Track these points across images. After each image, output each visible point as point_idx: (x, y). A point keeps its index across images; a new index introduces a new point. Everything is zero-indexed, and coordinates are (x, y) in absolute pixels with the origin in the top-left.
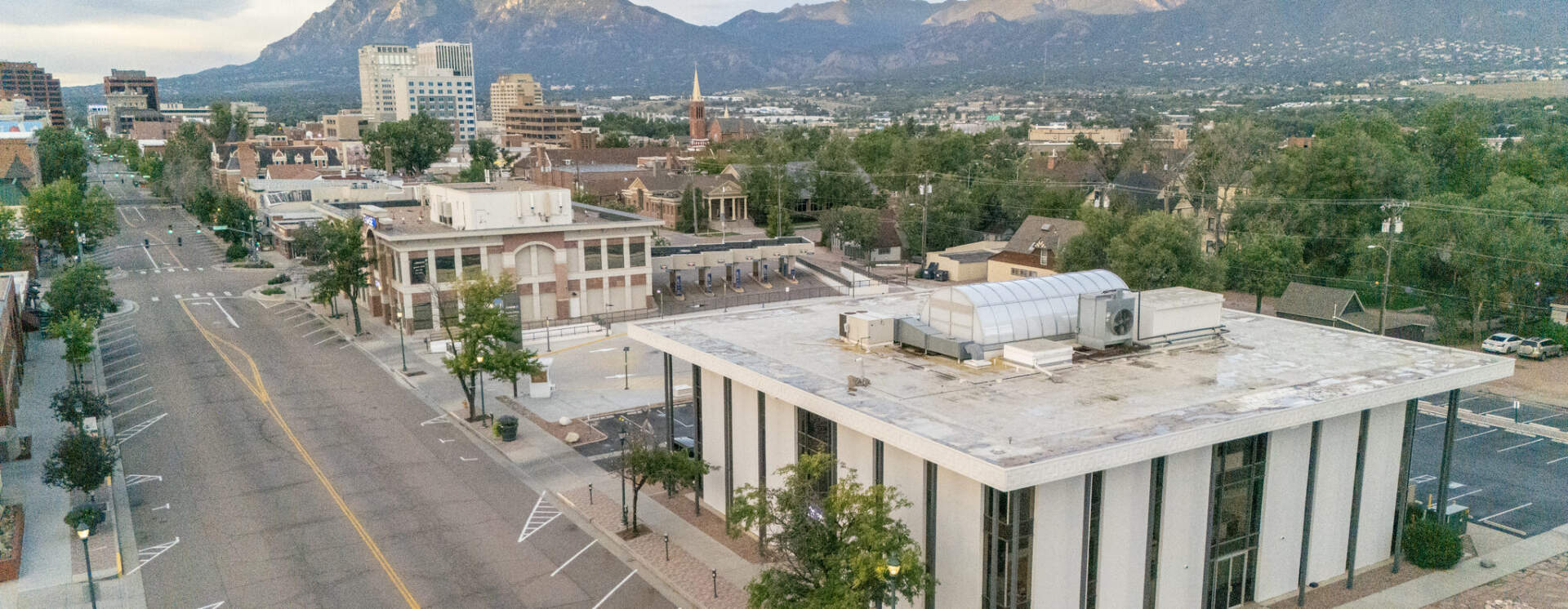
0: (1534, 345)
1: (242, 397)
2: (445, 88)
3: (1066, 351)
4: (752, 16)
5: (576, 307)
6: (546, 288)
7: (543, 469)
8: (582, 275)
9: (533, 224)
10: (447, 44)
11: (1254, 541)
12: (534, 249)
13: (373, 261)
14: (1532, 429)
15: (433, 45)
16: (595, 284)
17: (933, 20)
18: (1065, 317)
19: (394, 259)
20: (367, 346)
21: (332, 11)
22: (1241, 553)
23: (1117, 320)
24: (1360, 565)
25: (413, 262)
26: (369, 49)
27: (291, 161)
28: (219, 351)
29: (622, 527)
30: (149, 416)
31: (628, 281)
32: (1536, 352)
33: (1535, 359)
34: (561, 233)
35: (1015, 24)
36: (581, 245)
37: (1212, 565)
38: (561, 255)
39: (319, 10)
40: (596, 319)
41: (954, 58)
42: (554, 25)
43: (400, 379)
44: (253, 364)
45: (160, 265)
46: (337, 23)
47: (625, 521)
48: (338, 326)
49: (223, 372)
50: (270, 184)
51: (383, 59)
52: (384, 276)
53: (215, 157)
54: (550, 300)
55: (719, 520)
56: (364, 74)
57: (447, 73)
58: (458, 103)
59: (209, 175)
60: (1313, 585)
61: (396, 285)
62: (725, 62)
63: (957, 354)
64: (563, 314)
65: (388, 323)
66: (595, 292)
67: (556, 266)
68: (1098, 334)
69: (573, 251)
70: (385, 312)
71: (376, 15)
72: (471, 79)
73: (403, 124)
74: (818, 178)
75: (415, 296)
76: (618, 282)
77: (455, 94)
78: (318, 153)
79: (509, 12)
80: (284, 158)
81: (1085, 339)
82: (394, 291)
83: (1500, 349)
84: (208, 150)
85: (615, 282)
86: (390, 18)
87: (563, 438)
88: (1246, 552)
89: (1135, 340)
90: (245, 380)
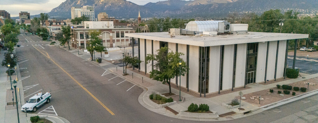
0: (311, 48)
1: (45, 58)
2: (88, 13)
3: (216, 33)
4: (150, 3)
5: (114, 45)
6: (108, 41)
7: (107, 67)
8: (116, 39)
9: (105, 28)
10: (89, 6)
11: (255, 70)
12: (105, 33)
13: (73, 34)
14: (311, 60)
15: (86, 6)
16: (118, 41)
17: (187, 4)
18: (216, 29)
19: (77, 33)
20: (71, 51)
21: (66, 2)
22: (253, 72)
23: (226, 26)
24: (277, 78)
25: (81, 34)
26: (73, 7)
27: (56, 24)
28: (40, 52)
29: (123, 74)
30: (25, 60)
31: (125, 40)
32: (311, 50)
33: (311, 51)
34: (111, 30)
35: (203, 5)
36: (115, 32)
37: (247, 73)
38: (111, 34)
39: (63, 2)
40: (118, 47)
41: (191, 12)
42: (111, 5)
43: (77, 55)
44: (47, 54)
45: (29, 41)
46: (67, 5)
47: (124, 73)
48: (65, 49)
49: (41, 54)
50: (52, 27)
51: (76, 9)
52: (75, 38)
53: (41, 23)
54: (109, 43)
55: (144, 73)
56: (72, 13)
57: (89, 10)
58: (91, 17)
59: (39, 26)
60: (268, 80)
61: (77, 40)
62: (145, 12)
63: (193, 34)
64: (112, 46)
65: (75, 48)
66: (118, 42)
67: (110, 36)
68: (222, 30)
69: (114, 33)
70: (74, 46)
71: (75, 3)
72: (94, 12)
73: (80, 18)
74: (164, 26)
75: (81, 41)
76: (123, 40)
77: (90, 15)
78: (62, 23)
79: (102, 2)
80: (55, 24)
81: (220, 31)
82: (77, 41)
83: (303, 50)
84: (39, 22)
85: (122, 40)
86: (78, 4)
87: (111, 63)
88: (254, 72)
89: (230, 32)
90: (46, 55)
